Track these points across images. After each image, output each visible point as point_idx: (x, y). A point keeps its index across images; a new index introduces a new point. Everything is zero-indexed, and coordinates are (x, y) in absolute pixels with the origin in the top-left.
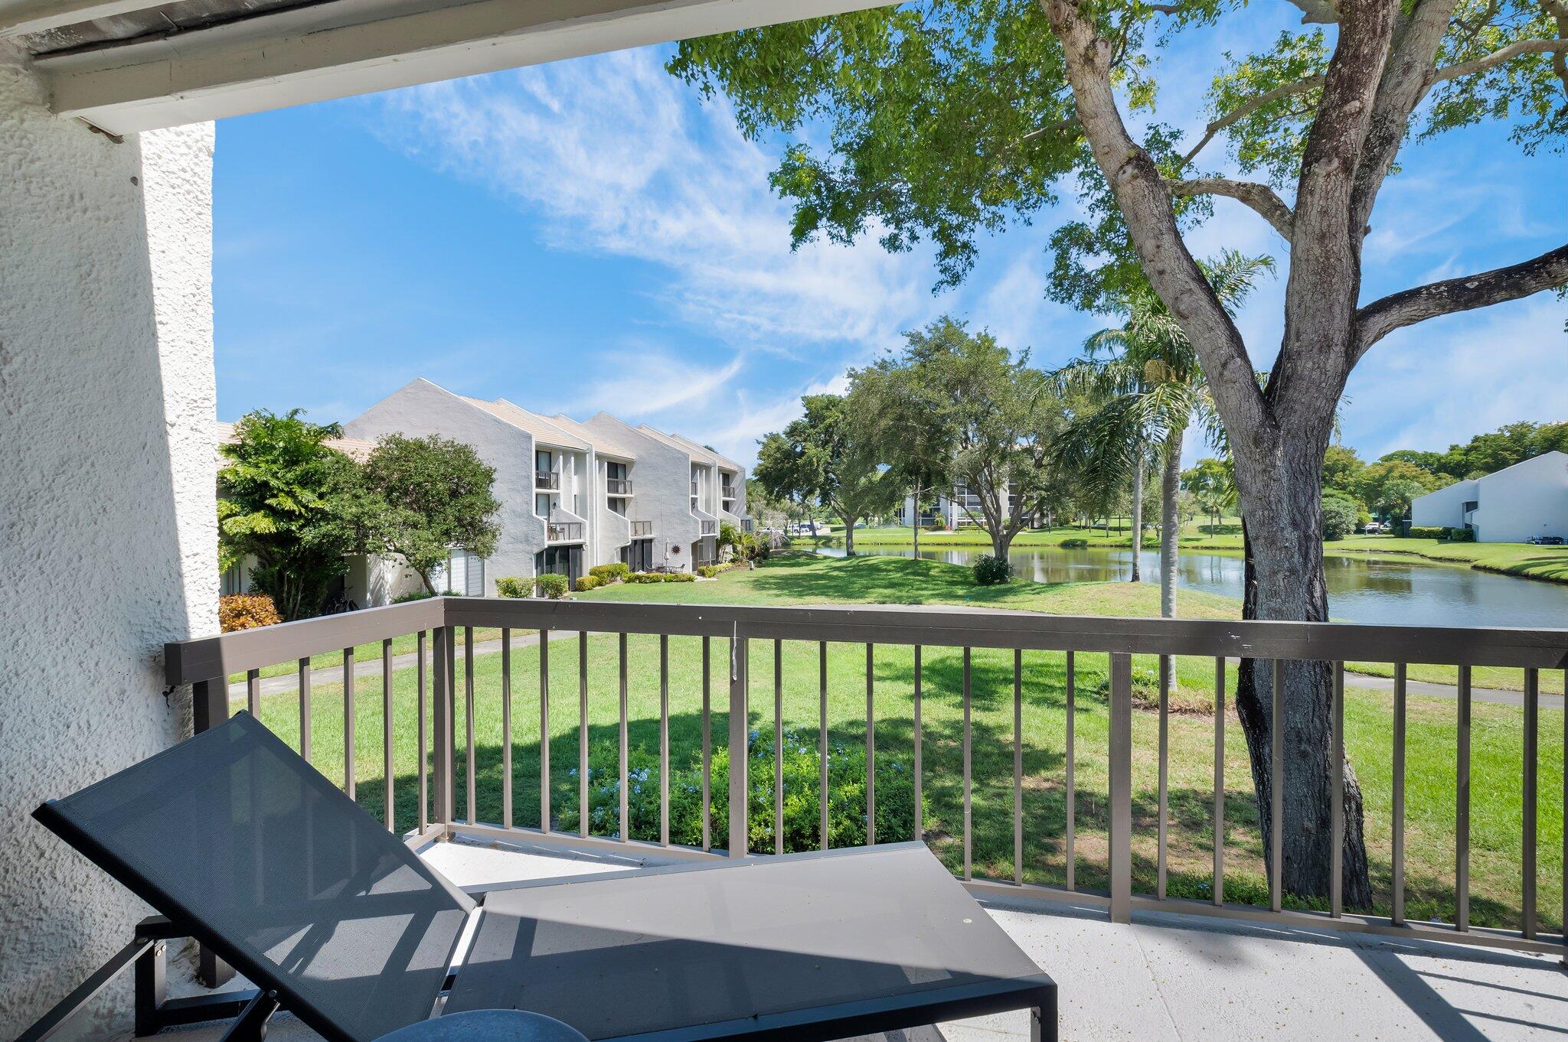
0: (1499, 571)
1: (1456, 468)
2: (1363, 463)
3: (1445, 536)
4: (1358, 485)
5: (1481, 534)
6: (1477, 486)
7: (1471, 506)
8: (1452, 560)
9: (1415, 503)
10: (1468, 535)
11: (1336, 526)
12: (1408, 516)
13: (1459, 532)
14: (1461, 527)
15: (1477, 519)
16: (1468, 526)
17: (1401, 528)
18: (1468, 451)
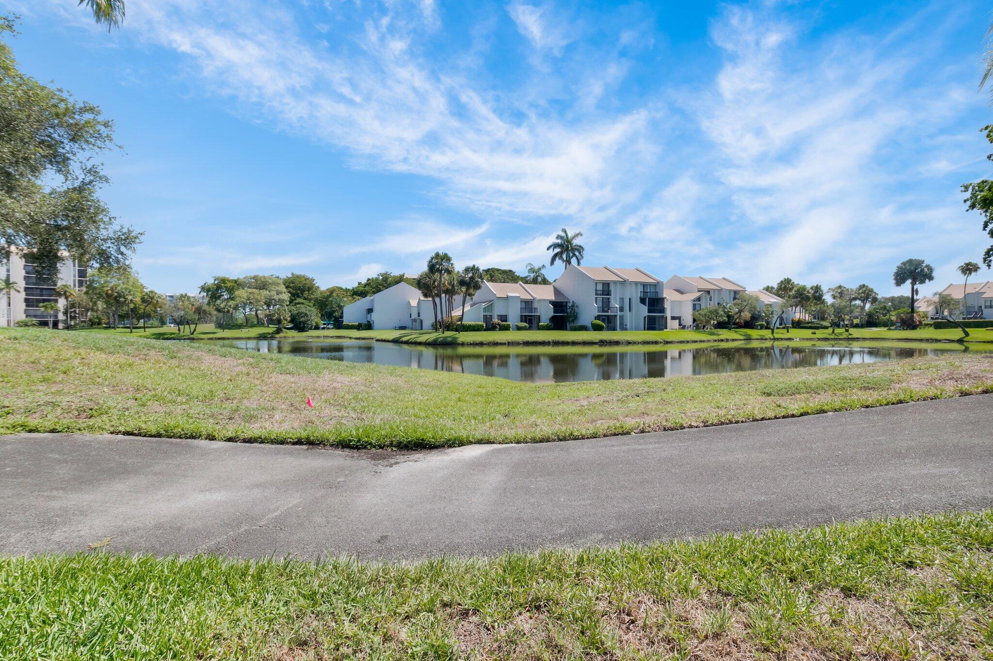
0: (388, 341)
1: (360, 293)
2: (318, 287)
3: (359, 327)
4: (316, 300)
5: (376, 325)
6: (373, 300)
7: (370, 311)
8: (364, 339)
9: (345, 310)
10: (369, 326)
11: (304, 323)
12: (342, 317)
13: (365, 325)
14: (366, 322)
15: (375, 317)
16: (369, 322)
17: (339, 324)
18: (366, 285)
